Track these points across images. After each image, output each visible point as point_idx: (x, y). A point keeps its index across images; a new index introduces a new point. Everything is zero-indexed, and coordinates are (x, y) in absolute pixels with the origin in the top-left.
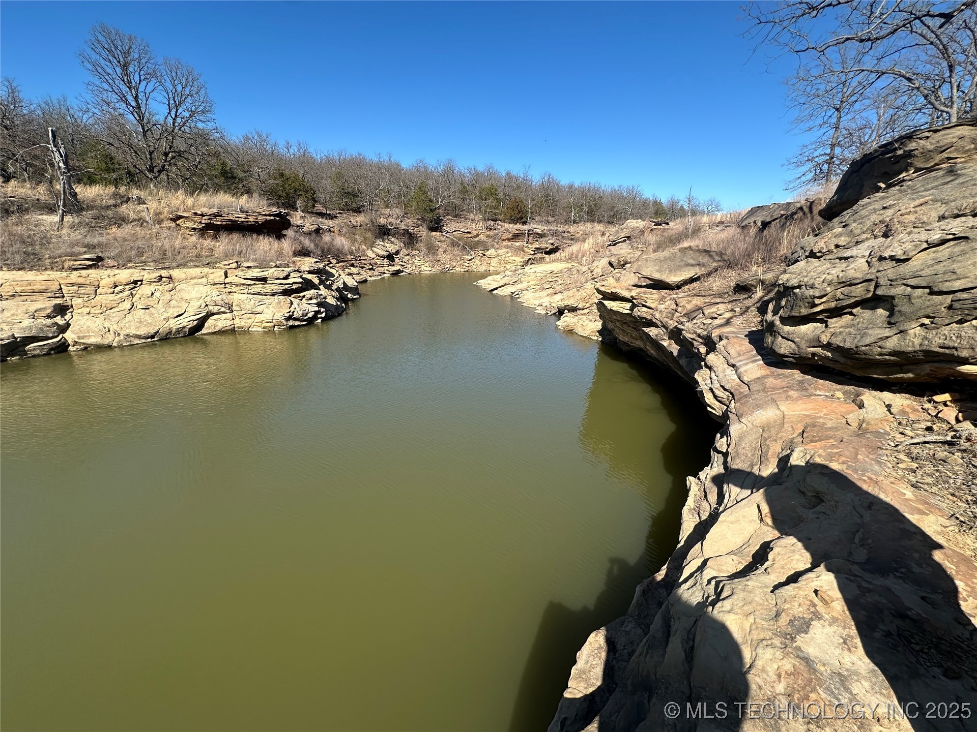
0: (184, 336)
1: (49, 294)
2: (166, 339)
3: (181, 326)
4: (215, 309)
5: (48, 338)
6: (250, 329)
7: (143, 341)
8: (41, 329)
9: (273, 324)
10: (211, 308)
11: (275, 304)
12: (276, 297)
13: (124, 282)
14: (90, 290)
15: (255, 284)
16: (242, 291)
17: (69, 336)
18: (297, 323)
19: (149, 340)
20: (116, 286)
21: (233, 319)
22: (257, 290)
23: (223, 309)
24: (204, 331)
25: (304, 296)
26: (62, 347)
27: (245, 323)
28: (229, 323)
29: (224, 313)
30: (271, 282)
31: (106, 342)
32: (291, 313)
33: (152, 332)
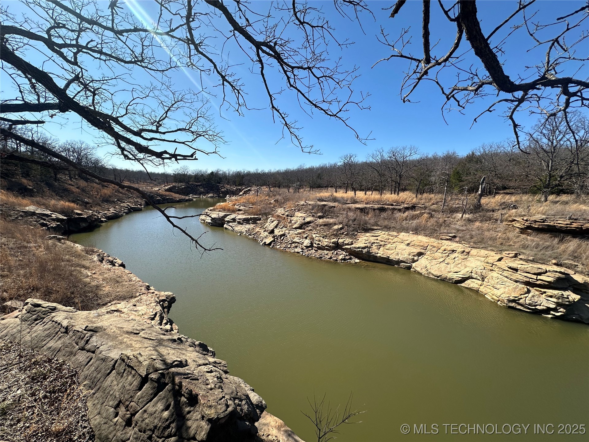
0: (452, 283)
1: (422, 248)
2: (443, 280)
3: (452, 277)
4: (475, 276)
5: (407, 263)
6: (486, 295)
7: (434, 277)
8: (407, 259)
9: (498, 299)
10: (473, 274)
11: (511, 287)
12: (518, 284)
13: (449, 250)
14: (435, 249)
15: (508, 270)
16: (498, 272)
17: (414, 265)
18: (519, 307)
19: (436, 278)
20: (445, 250)
21: (481, 285)
22: (506, 275)
23: (479, 278)
24: (463, 285)
25: (545, 292)
26: (409, 268)
27: (485, 290)
28: (477, 286)
29: (479, 280)
30: (520, 273)
31: (421, 272)
32: (517, 299)
33: (439, 275)
